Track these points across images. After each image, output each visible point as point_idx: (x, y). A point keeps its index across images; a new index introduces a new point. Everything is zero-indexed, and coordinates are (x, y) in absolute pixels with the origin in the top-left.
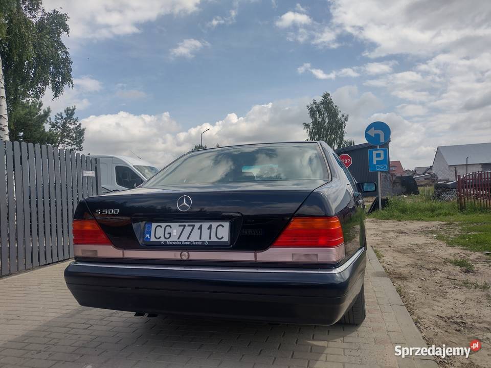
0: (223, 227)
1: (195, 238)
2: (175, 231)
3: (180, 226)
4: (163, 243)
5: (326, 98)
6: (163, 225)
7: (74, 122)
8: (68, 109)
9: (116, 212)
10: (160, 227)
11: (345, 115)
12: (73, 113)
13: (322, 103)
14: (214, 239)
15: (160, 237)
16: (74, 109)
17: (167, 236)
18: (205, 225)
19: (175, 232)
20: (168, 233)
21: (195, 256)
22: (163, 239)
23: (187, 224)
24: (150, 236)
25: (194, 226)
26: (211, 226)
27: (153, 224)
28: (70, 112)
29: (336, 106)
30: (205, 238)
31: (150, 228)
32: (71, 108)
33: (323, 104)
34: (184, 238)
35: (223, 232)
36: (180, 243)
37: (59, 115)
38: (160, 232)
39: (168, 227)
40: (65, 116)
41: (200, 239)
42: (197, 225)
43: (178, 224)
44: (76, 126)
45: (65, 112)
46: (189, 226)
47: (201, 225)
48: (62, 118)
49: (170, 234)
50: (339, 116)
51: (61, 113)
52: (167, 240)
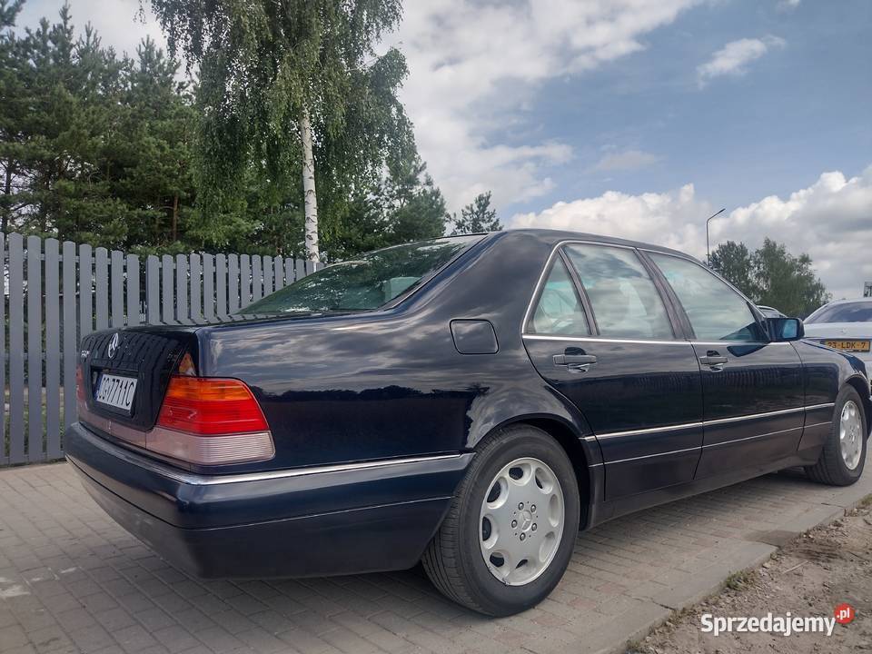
0: (133, 385)
3: (113, 380)
6: (107, 377)
7: (490, 217)
8: (481, 198)
10: (104, 381)
12: (487, 203)
14: (124, 405)
16: (488, 197)
17: (104, 394)
20: (105, 391)
23: (116, 378)
24: (98, 393)
25: (119, 382)
26: (127, 382)
28: (483, 202)
32: (485, 196)
37: (468, 208)
39: (107, 382)
40: (476, 209)
41: (118, 402)
43: (113, 377)
44: (492, 223)
45: (476, 202)
47: (123, 382)
48: (472, 211)
51: (472, 205)
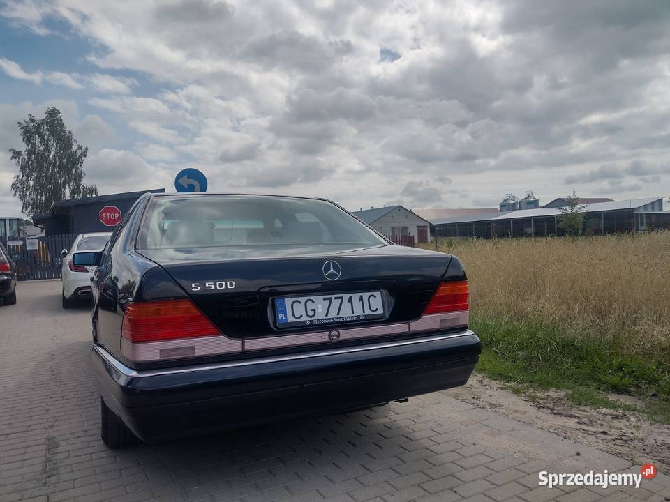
0: (375, 297)
1: (346, 312)
2: (319, 306)
3: (324, 299)
4: (308, 323)
5: (52, 117)
6: (303, 299)
9: (231, 285)
10: (297, 303)
11: (84, 148)
13: (43, 122)
14: (368, 312)
15: (302, 316)
17: (311, 313)
18: (356, 296)
19: (320, 308)
20: (312, 310)
21: (346, 334)
22: (305, 318)
23: (333, 296)
24: (286, 316)
25: (342, 298)
26: (361, 296)
27: (286, 299)
29: (70, 132)
30: (358, 311)
31: (284, 305)
33: (47, 123)
34: (333, 314)
35: (376, 303)
36: (331, 321)
38: (299, 310)
39: (309, 303)
41: (353, 313)
42: (346, 296)
43: (322, 297)
46: (336, 298)
47: (351, 297)
49: (314, 310)
50: (75, 147)
52: (311, 319)
